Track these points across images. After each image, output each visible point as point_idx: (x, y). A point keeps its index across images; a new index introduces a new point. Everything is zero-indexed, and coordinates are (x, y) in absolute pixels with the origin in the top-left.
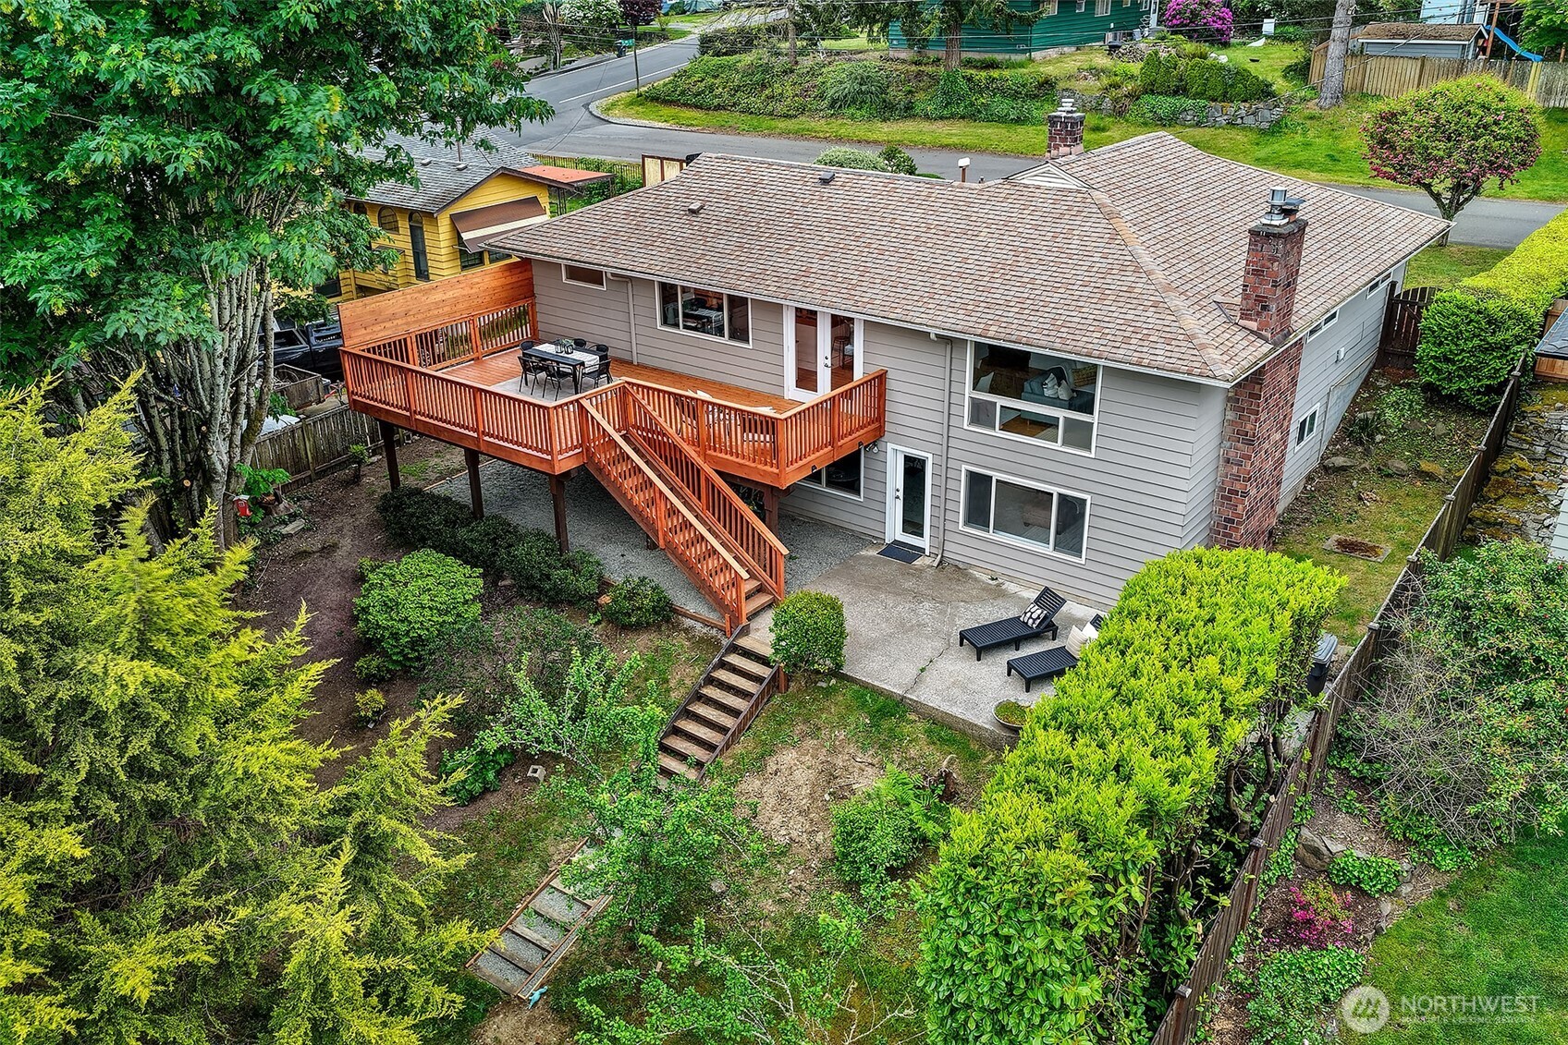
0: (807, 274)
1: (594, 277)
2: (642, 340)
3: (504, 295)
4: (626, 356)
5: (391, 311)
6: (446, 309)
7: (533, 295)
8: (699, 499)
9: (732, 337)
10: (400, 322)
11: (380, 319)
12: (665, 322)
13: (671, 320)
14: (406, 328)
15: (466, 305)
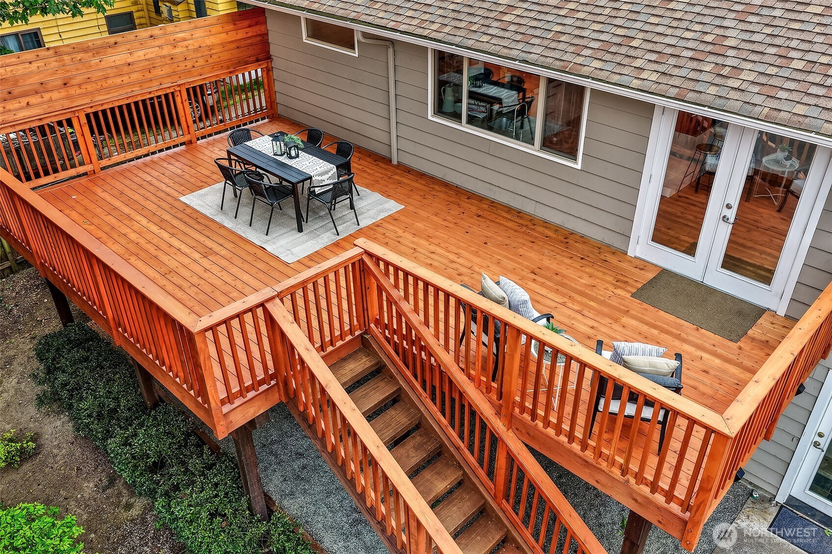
0: (718, 49)
1: (344, 38)
2: (404, 132)
3: (225, 56)
4: (382, 151)
5: (35, 80)
6: (135, 76)
7: (268, 58)
8: (491, 473)
9: (548, 144)
10: (55, 95)
11: (16, 91)
12: (440, 110)
13: (448, 107)
14: (67, 104)
15: (167, 70)
